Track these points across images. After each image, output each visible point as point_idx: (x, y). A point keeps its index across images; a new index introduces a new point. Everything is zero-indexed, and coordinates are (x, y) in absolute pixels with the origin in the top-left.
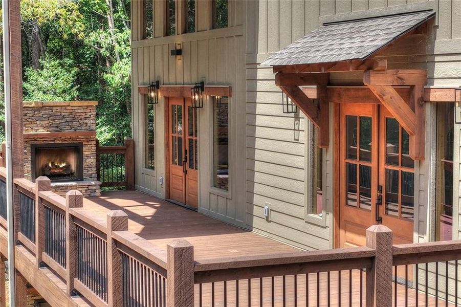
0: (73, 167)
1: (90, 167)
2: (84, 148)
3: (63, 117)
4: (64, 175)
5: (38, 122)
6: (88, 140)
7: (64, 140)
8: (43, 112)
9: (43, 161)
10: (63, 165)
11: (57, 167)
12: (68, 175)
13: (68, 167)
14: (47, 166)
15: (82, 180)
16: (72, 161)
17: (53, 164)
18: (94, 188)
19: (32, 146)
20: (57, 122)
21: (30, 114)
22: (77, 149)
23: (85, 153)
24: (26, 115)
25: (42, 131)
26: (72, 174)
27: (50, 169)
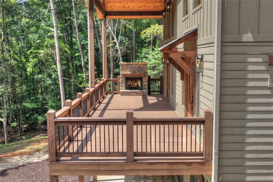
0: (140, 85)
1: (145, 85)
2: (143, 79)
3: (136, 68)
4: (136, 88)
5: (127, 69)
6: (145, 76)
7: (136, 76)
8: (129, 66)
9: (129, 83)
10: (136, 84)
11: (134, 85)
12: (138, 88)
13: (138, 85)
14: (131, 84)
15: (143, 90)
16: (139, 83)
17: (132, 84)
18: (145, 92)
19: (125, 78)
20: (134, 69)
21: (125, 66)
22: (141, 79)
23: (144, 80)
24: (123, 67)
25: (129, 73)
26: (139, 88)
27: (132, 86)
